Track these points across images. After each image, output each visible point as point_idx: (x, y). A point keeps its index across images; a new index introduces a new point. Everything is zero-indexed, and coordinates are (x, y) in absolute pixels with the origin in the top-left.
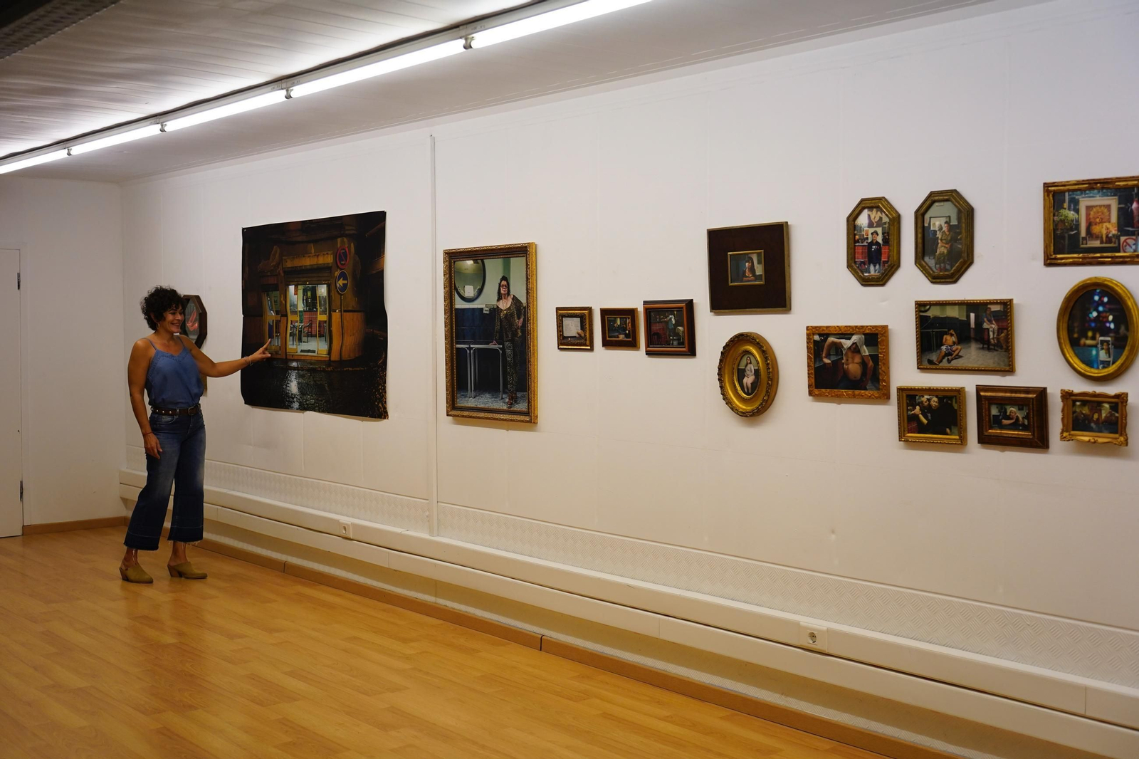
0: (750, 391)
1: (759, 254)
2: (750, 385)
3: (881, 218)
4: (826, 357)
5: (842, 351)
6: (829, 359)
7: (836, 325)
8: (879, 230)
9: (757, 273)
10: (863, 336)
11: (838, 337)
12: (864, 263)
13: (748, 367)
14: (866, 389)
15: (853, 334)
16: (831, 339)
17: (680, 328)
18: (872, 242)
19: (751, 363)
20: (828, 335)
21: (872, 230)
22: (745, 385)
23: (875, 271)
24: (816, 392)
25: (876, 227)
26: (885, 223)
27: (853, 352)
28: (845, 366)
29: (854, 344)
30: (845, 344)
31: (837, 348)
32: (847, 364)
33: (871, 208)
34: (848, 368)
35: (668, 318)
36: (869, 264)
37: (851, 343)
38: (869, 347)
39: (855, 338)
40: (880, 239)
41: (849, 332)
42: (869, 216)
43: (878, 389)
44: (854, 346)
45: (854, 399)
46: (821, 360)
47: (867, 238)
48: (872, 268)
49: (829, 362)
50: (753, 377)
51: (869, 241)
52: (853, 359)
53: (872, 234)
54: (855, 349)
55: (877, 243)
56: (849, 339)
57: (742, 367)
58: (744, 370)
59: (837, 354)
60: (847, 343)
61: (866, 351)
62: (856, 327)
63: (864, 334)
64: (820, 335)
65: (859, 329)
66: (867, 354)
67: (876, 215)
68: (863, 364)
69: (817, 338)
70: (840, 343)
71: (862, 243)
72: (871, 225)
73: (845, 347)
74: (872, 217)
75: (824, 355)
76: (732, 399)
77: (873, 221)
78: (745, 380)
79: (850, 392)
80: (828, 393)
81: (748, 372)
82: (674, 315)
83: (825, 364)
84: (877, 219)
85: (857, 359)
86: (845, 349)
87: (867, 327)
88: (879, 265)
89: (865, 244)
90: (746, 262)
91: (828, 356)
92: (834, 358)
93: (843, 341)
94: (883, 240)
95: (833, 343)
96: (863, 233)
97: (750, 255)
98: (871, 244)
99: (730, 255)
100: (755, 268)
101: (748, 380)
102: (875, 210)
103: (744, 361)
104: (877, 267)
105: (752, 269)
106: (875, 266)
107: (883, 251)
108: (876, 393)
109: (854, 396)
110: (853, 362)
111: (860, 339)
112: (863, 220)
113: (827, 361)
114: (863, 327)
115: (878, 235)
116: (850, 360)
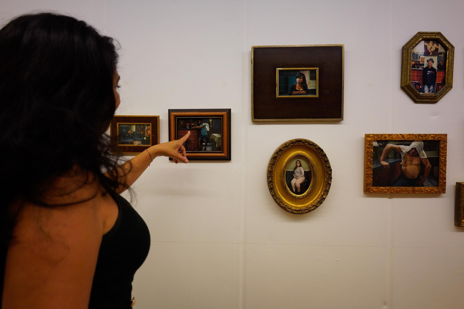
0: (299, 191)
1: (313, 73)
2: (298, 185)
3: (437, 49)
4: (384, 160)
5: (400, 155)
6: (387, 162)
7: (398, 133)
8: (435, 59)
9: (309, 88)
10: (423, 143)
11: (398, 143)
12: (419, 84)
13: (298, 170)
14: (423, 186)
15: (412, 141)
16: (390, 145)
17: (216, 135)
18: (427, 67)
19: (301, 166)
20: (387, 142)
21: (428, 58)
22: (293, 185)
23: (429, 91)
24: (374, 189)
25: (432, 56)
26: (441, 53)
27: (411, 156)
28: (403, 168)
29: (412, 149)
30: (404, 149)
31: (397, 153)
32: (405, 166)
33: (427, 40)
34: (406, 169)
35: (201, 126)
36: (424, 85)
37: (410, 148)
38: (428, 152)
39: (414, 144)
40: (435, 66)
41: (411, 139)
42: (426, 47)
43: (437, 186)
44: (413, 151)
45: (414, 194)
46: (379, 162)
47: (423, 65)
48: (426, 88)
49: (387, 164)
50: (303, 178)
51: (425, 66)
52: (411, 161)
53: (428, 61)
54: (414, 153)
55: (432, 69)
56: (409, 145)
57: (291, 169)
58: (293, 172)
59: (395, 158)
60: (405, 149)
61: (424, 155)
62: (419, 135)
63: (423, 141)
64: (378, 141)
65: (421, 136)
66: (426, 157)
67: (432, 47)
68: (422, 165)
69: (375, 144)
70: (400, 148)
71: (418, 68)
72: (427, 53)
73: (404, 151)
74: (429, 47)
75: (382, 158)
76: (282, 198)
77: (430, 51)
78: (293, 181)
79: (410, 188)
80: (388, 190)
81: (297, 174)
82: (209, 123)
83: (383, 166)
84: (433, 49)
85: (416, 161)
86: (403, 154)
87: (430, 135)
88: (433, 86)
89: (421, 69)
90: (297, 77)
91: (386, 159)
92: (392, 161)
93: (401, 146)
94: (438, 67)
95: (392, 149)
96: (419, 60)
97: (301, 72)
98: (427, 69)
99: (280, 71)
100: (307, 83)
101: (298, 181)
102: (431, 43)
103: (293, 165)
104: (431, 88)
105: (303, 84)
106: (429, 87)
107: (437, 75)
108: (435, 189)
109: (414, 191)
110: (411, 164)
111: (419, 145)
112: (420, 49)
113: (384, 163)
114: (426, 135)
115: (433, 62)
116: (408, 162)
